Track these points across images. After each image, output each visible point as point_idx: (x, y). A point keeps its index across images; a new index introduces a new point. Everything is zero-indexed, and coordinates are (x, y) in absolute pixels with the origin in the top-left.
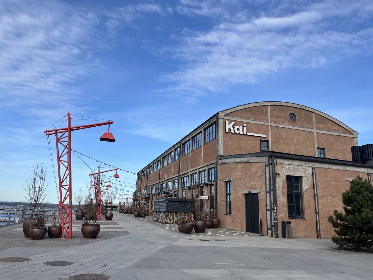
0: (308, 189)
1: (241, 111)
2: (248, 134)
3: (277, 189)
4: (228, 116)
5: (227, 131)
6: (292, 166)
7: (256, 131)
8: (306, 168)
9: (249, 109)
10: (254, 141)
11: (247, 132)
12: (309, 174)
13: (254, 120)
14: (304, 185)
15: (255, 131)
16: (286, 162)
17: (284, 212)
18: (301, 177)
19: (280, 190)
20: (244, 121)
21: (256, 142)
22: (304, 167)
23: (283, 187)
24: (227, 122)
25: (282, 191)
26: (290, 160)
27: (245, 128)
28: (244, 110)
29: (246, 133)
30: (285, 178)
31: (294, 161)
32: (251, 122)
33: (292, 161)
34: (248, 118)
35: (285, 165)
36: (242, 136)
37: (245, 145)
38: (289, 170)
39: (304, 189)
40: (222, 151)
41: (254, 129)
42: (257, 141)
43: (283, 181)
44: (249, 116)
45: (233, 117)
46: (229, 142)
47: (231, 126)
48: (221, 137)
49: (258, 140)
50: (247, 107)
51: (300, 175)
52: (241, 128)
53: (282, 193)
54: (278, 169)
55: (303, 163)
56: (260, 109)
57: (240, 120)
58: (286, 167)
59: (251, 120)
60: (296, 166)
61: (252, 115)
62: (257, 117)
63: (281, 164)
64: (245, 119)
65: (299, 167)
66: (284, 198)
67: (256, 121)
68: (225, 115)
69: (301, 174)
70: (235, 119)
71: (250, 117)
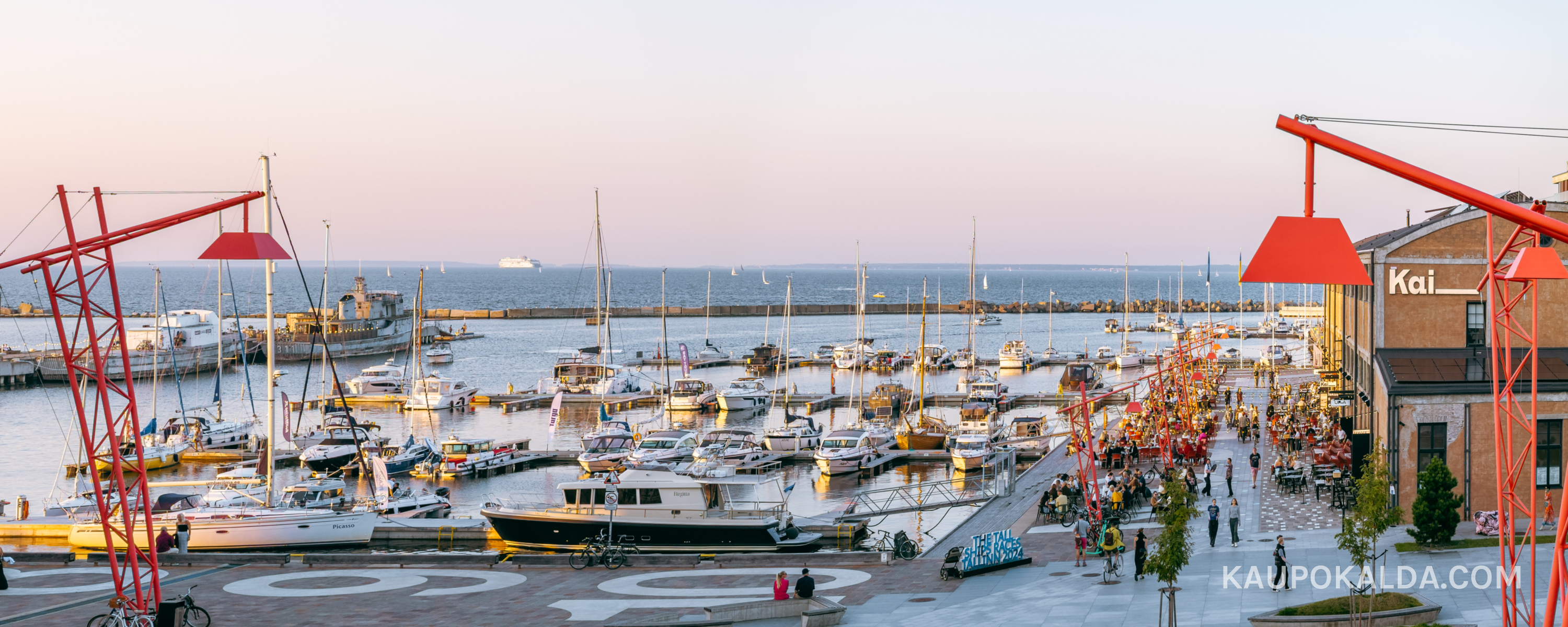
0: (1455, 443)
1: (1424, 239)
2: (1438, 291)
3: (1401, 448)
4: (1395, 256)
5: (1392, 290)
6: (1429, 407)
7: (1458, 283)
8: (1455, 406)
9: (1442, 231)
10: (1452, 305)
11: (1436, 287)
12: (1458, 417)
13: (1454, 258)
14: (1448, 437)
15: (1454, 282)
16: (1419, 400)
17: (1410, 485)
18: (1445, 424)
19: (1406, 449)
20: (1431, 261)
21: (1457, 308)
22: (1450, 406)
23: (1411, 444)
24: (1392, 271)
25: (1409, 451)
26: (1426, 397)
27: (1431, 280)
28: (1431, 235)
29: (1434, 291)
30: (1415, 429)
31: (1433, 397)
32: (1447, 261)
33: (1429, 397)
34: (1441, 254)
35: (1417, 407)
36: (1426, 298)
37: (1432, 318)
38: (1424, 414)
39: (1448, 444)
40: (1383, 338)
41: (1452, 278)
42: (1459, 304)
43: (1413, 434)
44: (1443, 248)
45: (1406, 256)
46: (1399, 314)
47: (1400, 279)
48: (1380, 306)
49: (1462, 302)
50: (1437, 228)
51: (1442, 421)
52: (1422, 280)
53: (1409, 454)
54: (1404, 414)
55: (1449, 399)
56: (1467, 228)
57: (1421, 261)
58: (1419, 409)
59: (1448, 256)
60: (1436, 406)
61: (1447, 246)
62: (1460, 248)
63: (1410, 406)
64: (1433, 256)
65: (1441, 407)
66: (1411, 462)
67: (1459, 257)
68: (1389, 255)
69: (1445, 417)
70: (1411, 260)
71: (1445, 250)
